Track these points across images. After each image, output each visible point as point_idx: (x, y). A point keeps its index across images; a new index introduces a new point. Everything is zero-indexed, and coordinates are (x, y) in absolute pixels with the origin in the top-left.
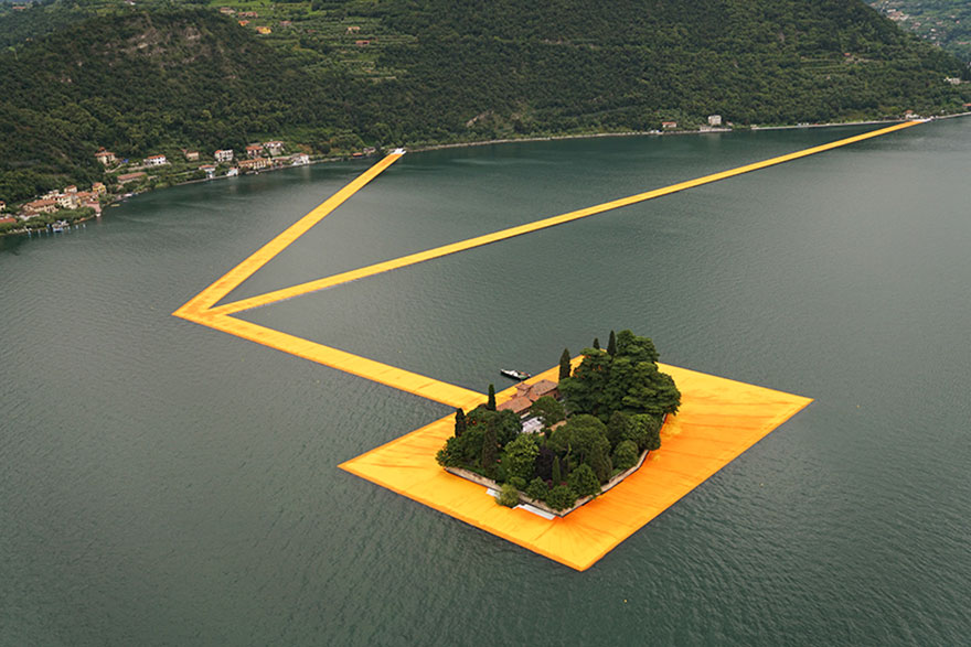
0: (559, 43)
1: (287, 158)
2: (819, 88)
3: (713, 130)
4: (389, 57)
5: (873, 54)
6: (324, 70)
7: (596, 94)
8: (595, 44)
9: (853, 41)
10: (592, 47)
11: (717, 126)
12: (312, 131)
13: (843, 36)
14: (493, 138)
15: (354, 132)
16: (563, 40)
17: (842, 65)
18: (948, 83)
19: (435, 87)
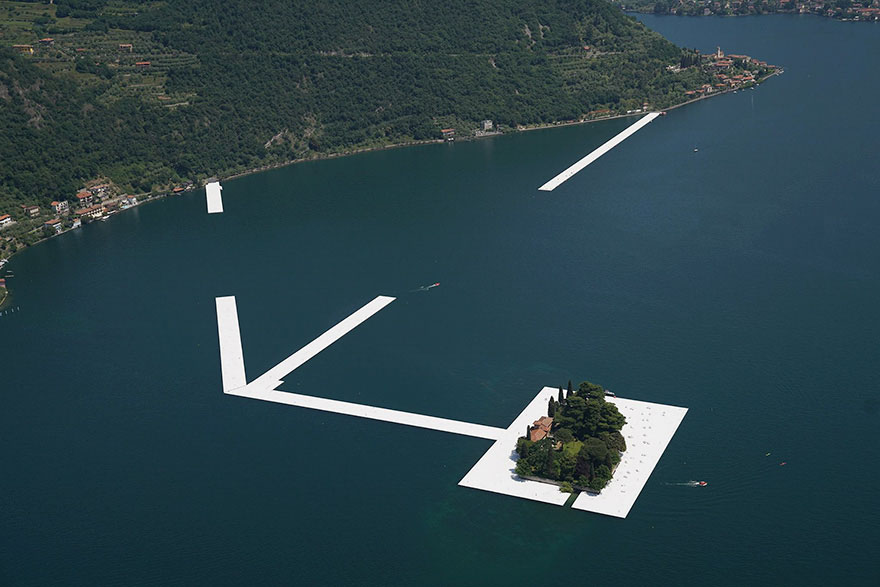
0: (333, 53)
1: (116, 200)
2: (568, 84)
3: (487, 134)
4: (175, 79)
5: (607, 45)
6: (115, 99)
7: (377, 105)
8: (366, 52)
9: (589, 34)
10: (364, 55)
11: (490, 130)
12: (128, 168)
13: (580, 30)
14: (293, 158)
15: (165, 165)
16: (336, 50)
17: (584, 60)
18: (670, 73)
19: (228, 110)
